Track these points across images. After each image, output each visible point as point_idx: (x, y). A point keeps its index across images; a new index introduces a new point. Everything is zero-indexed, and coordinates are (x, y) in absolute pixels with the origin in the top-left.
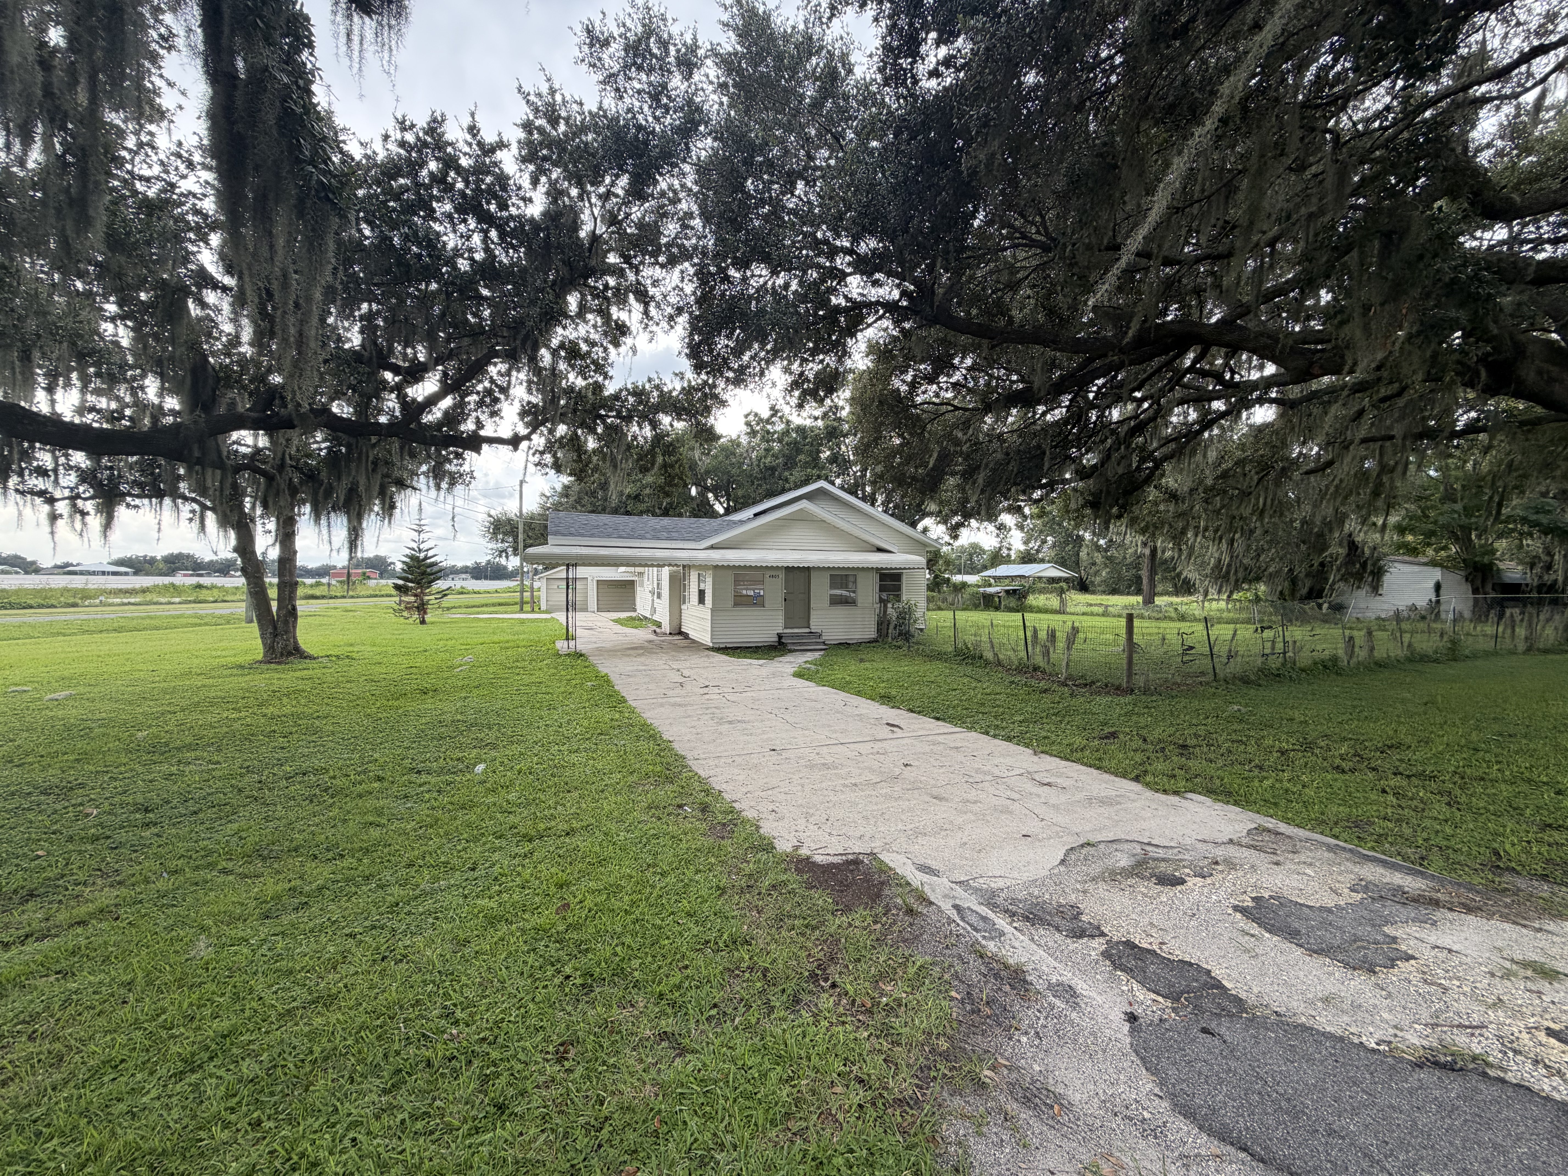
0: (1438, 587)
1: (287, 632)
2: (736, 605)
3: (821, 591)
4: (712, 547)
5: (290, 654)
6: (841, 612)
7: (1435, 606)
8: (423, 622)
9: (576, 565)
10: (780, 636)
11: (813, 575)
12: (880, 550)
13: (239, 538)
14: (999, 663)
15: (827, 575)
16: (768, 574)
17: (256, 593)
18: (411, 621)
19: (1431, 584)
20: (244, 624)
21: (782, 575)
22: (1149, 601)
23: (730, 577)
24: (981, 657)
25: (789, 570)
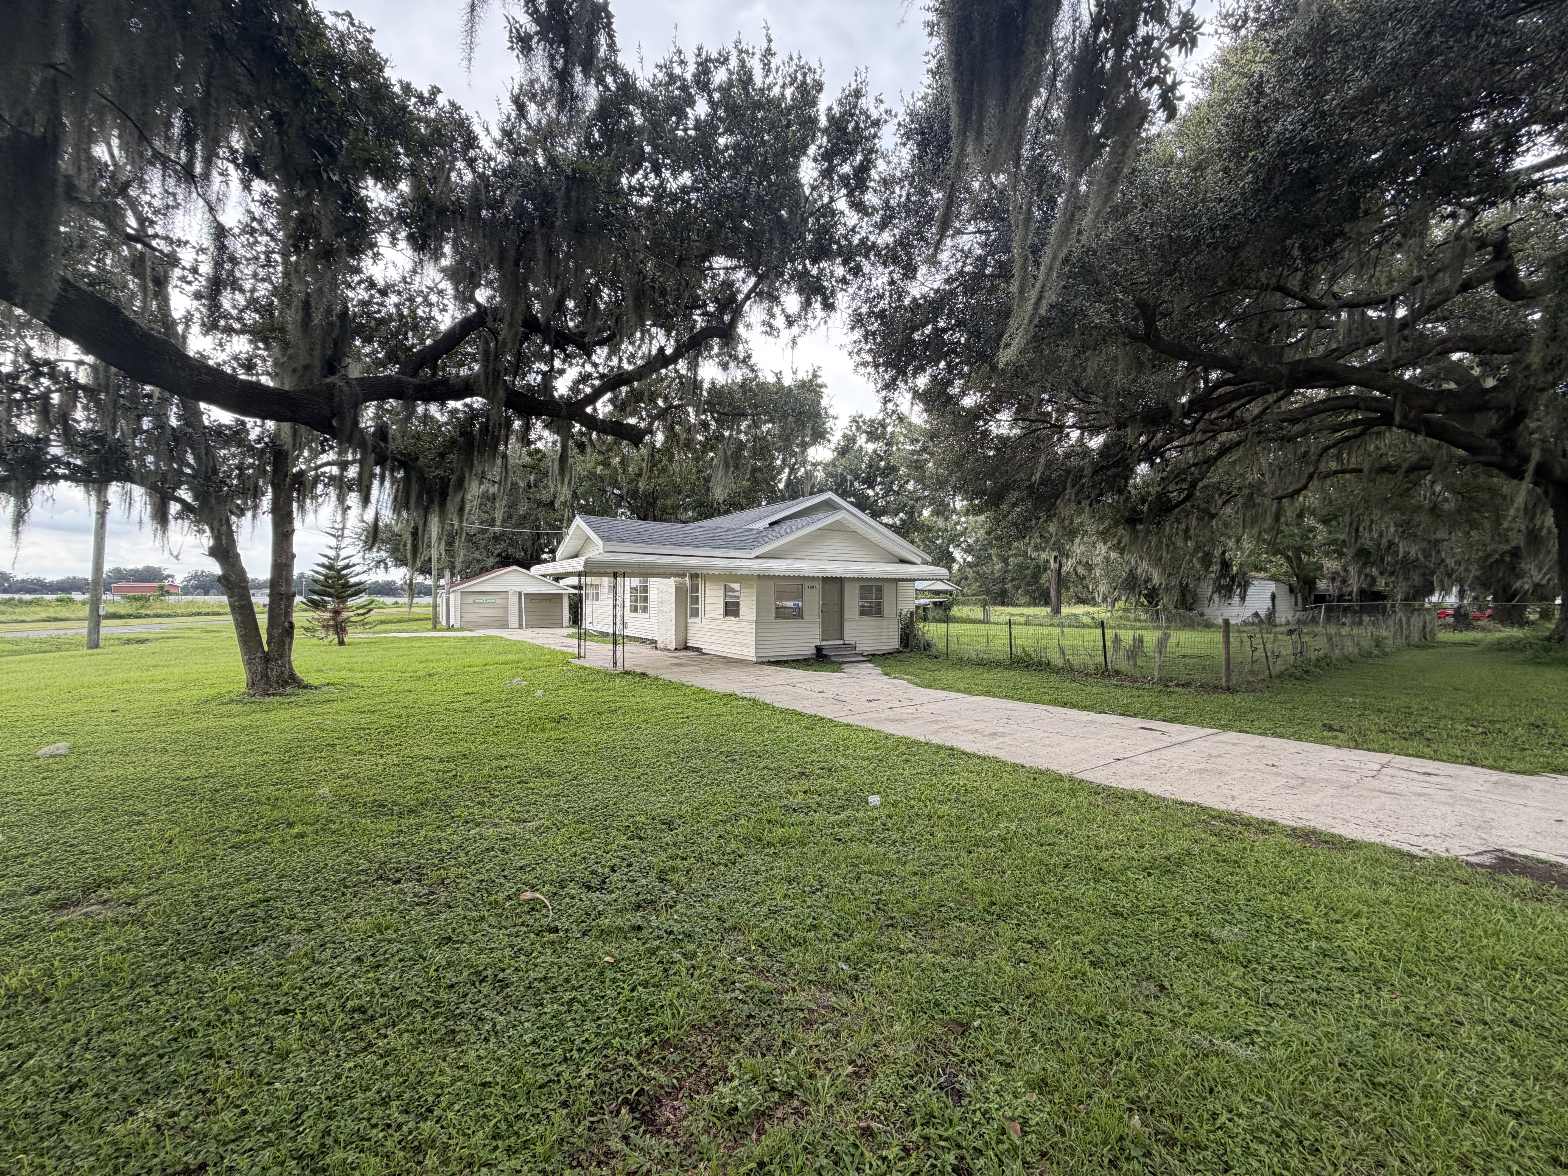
0: (1273, 597)
1: (281, 656)
2: (778, 616)
3: (853, 602)
4: (757, 557)
5: (286, 683)
6: (869, 623)
7: (1271, 614)
8: (341, 643)
9: (624, 575)
10: (819, 649)
11: (847, 587)
12: (903, 561)
13: (217, 537)
14: (1072, 669)
15: (857, 586)
16: (807, 584)
17: (242, 607)
18: (326, 641)
19: (1268, 595)
20: (85, 651)
21: (819, 585)
22: (1057, 611)
23: (771, 588)
24: (1048, 664)
25: (825, 580)
